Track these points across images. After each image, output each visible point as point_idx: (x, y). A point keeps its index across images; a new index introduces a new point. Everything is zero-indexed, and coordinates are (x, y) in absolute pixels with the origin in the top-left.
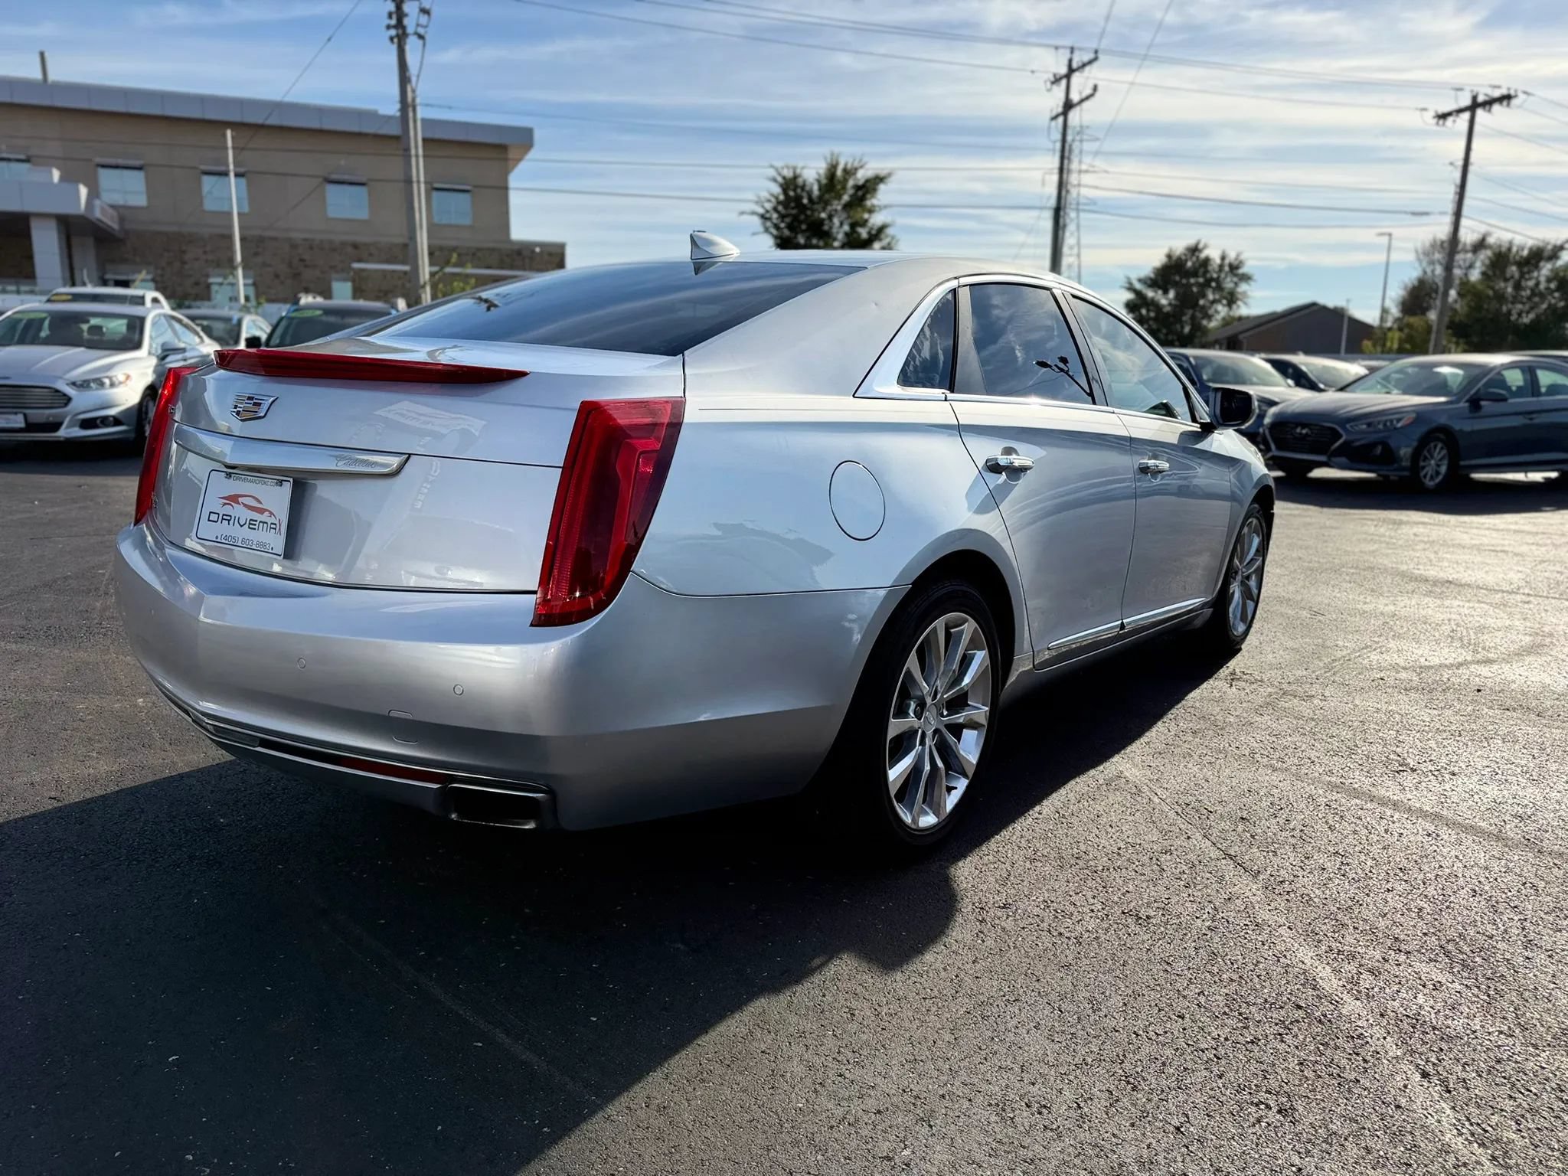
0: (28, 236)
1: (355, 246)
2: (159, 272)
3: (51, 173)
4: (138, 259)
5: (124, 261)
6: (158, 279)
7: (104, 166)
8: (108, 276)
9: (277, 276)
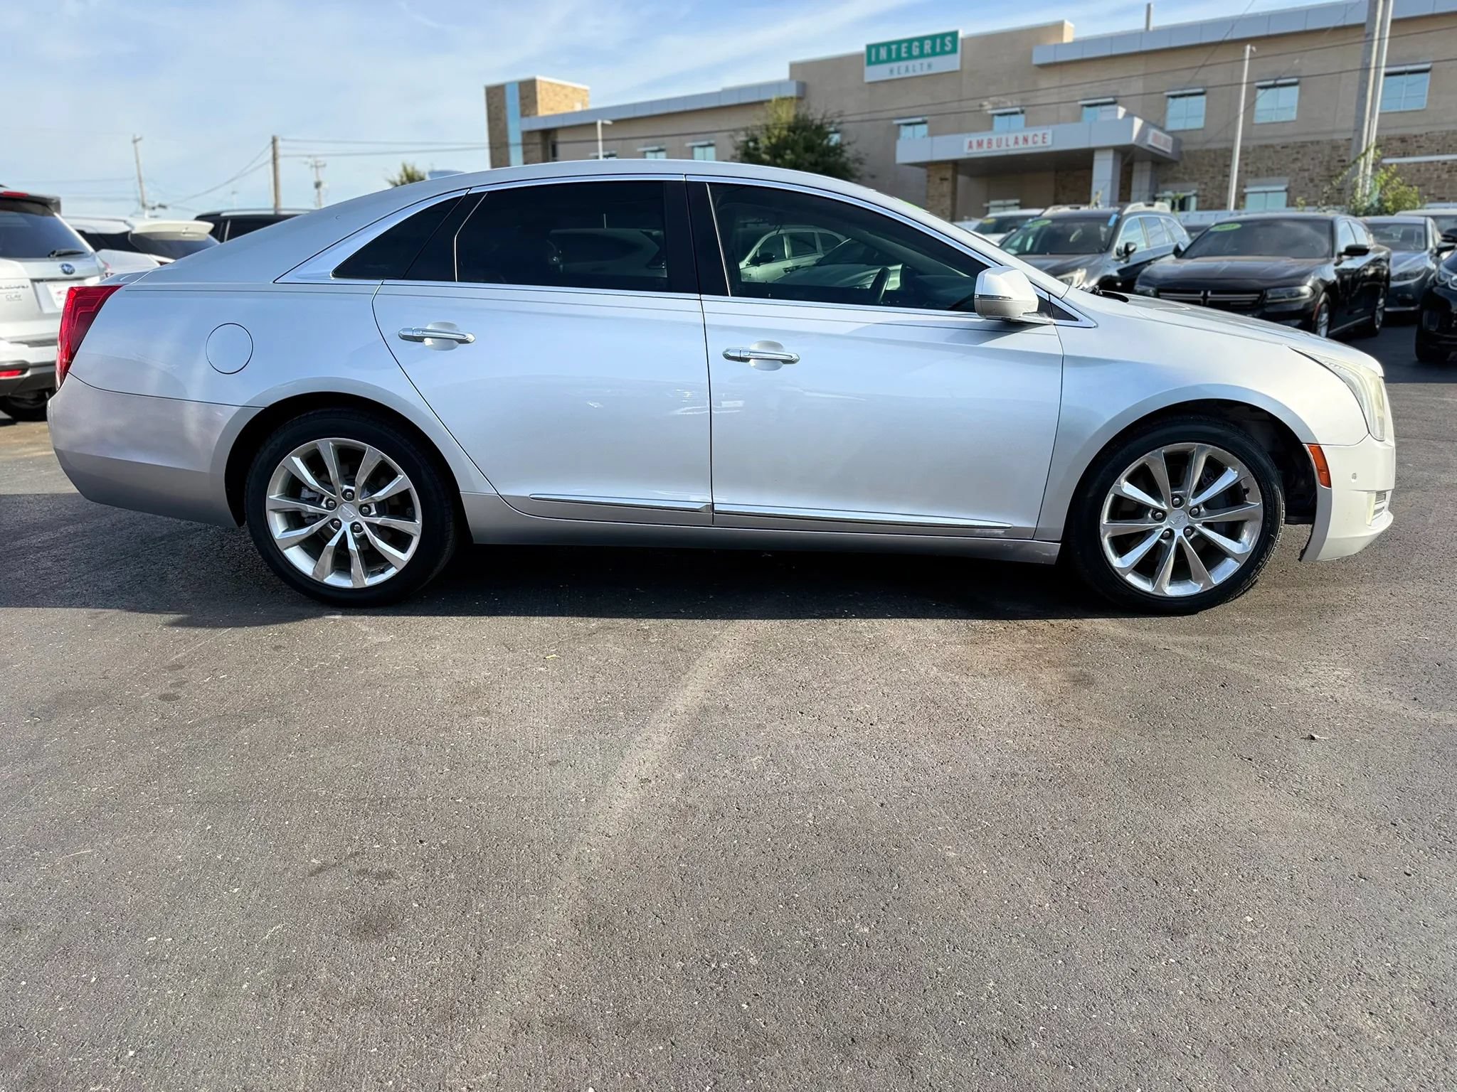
0: (1090, 168)
1: (1403, 140)
2: (1203, 186)
3: (1117, 111)
4: (1186, 177)
5: (1175, 180)
6: (1201, 193)
7: (1174, 97)
8: (1157, 195)
9: (1312, 180)
